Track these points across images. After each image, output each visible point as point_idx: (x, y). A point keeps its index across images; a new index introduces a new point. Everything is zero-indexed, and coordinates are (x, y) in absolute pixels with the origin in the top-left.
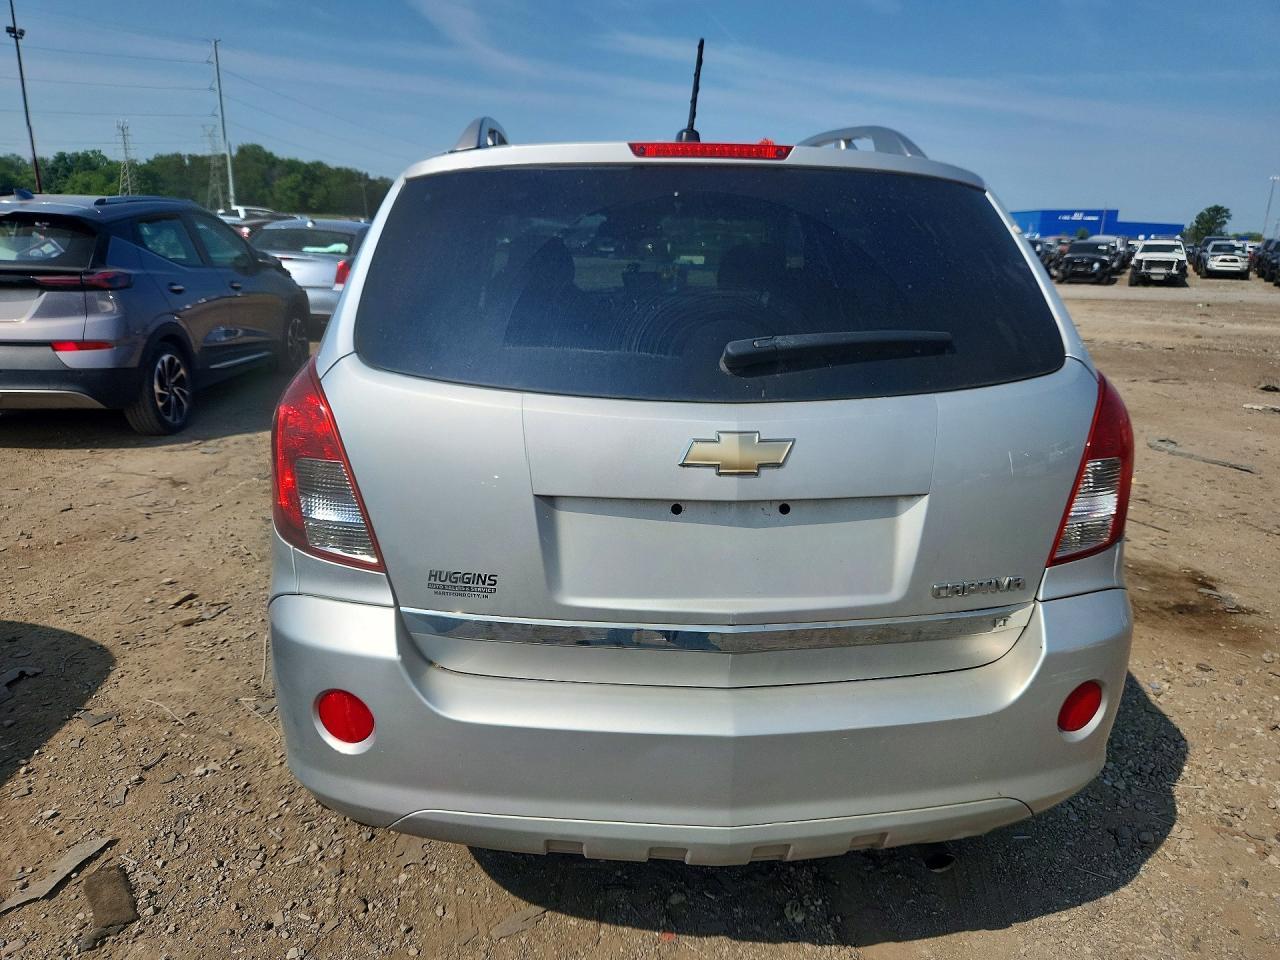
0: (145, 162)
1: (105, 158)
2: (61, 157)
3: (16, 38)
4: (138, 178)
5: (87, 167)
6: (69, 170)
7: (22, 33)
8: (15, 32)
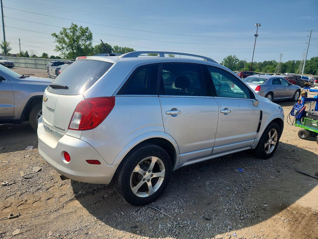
0: (285, 62)
1: (276, 62)
2: (265, 62)
3: (256, 37)
4: (282, 66)
5: (270, 64)
6: (266, 65)
7: (258, 35)
8: (256, 36)
